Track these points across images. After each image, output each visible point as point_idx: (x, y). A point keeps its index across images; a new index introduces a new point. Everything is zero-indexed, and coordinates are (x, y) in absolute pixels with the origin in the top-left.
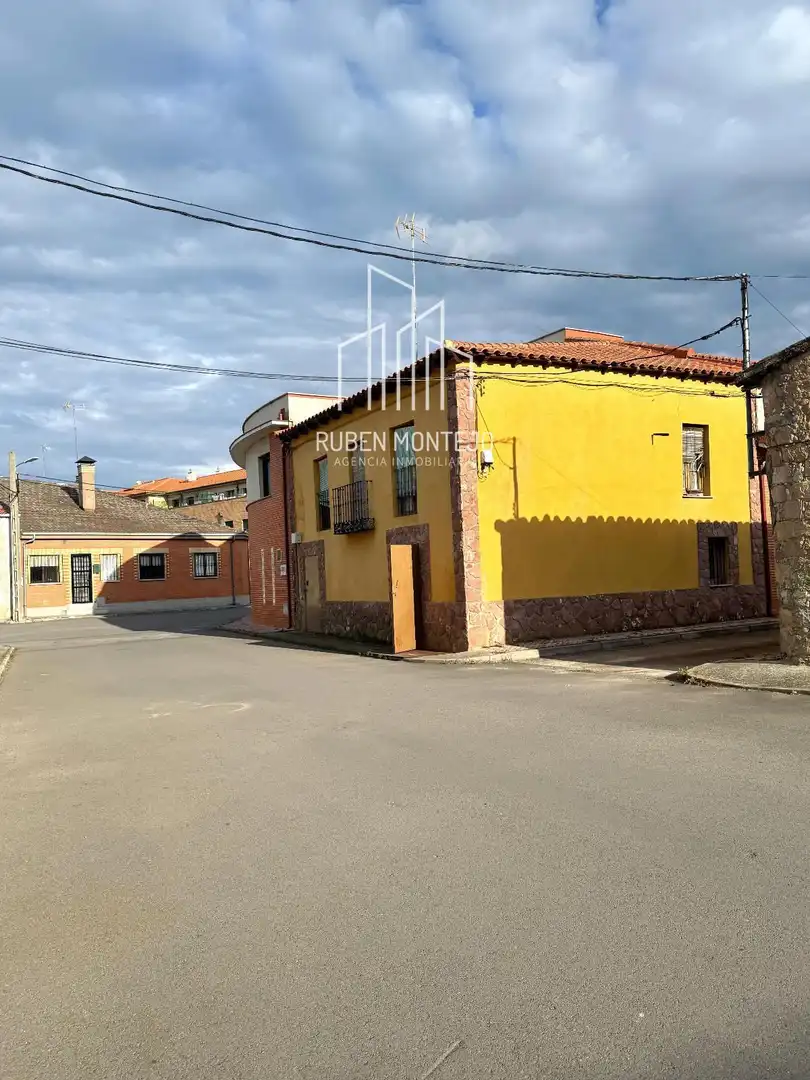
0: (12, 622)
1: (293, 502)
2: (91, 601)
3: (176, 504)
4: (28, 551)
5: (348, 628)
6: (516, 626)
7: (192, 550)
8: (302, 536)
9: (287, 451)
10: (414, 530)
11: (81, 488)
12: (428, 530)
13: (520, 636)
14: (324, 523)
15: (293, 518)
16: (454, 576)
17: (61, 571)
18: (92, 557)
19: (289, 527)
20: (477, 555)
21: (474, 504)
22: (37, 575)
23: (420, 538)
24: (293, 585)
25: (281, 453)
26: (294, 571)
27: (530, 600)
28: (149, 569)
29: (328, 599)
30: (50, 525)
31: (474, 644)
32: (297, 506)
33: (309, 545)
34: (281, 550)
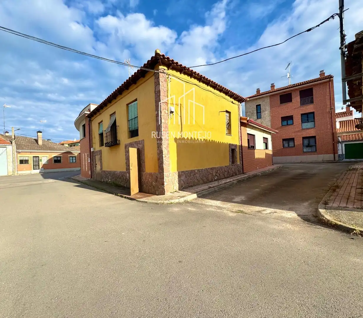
0: (13, 175)
1: (92, 138)
2: (39, 169)
3: (71, 146)
4: (19, 155)
5: (110, 180)
6: (182, 182)
7: (69, 156)
8: (95, 149)
9: (90, 121)
10: (137, 143)
11: (38, 139)
12: (144, 142)
13: (183, 186)
14: (102, 144)
15: (92, 143)
16: (157, 161)
17: (30, 161)
18: (39, 157)
19: (91, 146)
20: (168, 152)
21: (167, 129)
22: (22, 162)
23: (140, 146)
24: (92, 165)
25: (88, 122)
26: (92, 161)
27: (186, 171)
28: (57, 160)
29: (103, 170)
30: (27, 148)
31: (167, 191)
32: (93, 139)
33: (97, 152)
34: (89, 153)
